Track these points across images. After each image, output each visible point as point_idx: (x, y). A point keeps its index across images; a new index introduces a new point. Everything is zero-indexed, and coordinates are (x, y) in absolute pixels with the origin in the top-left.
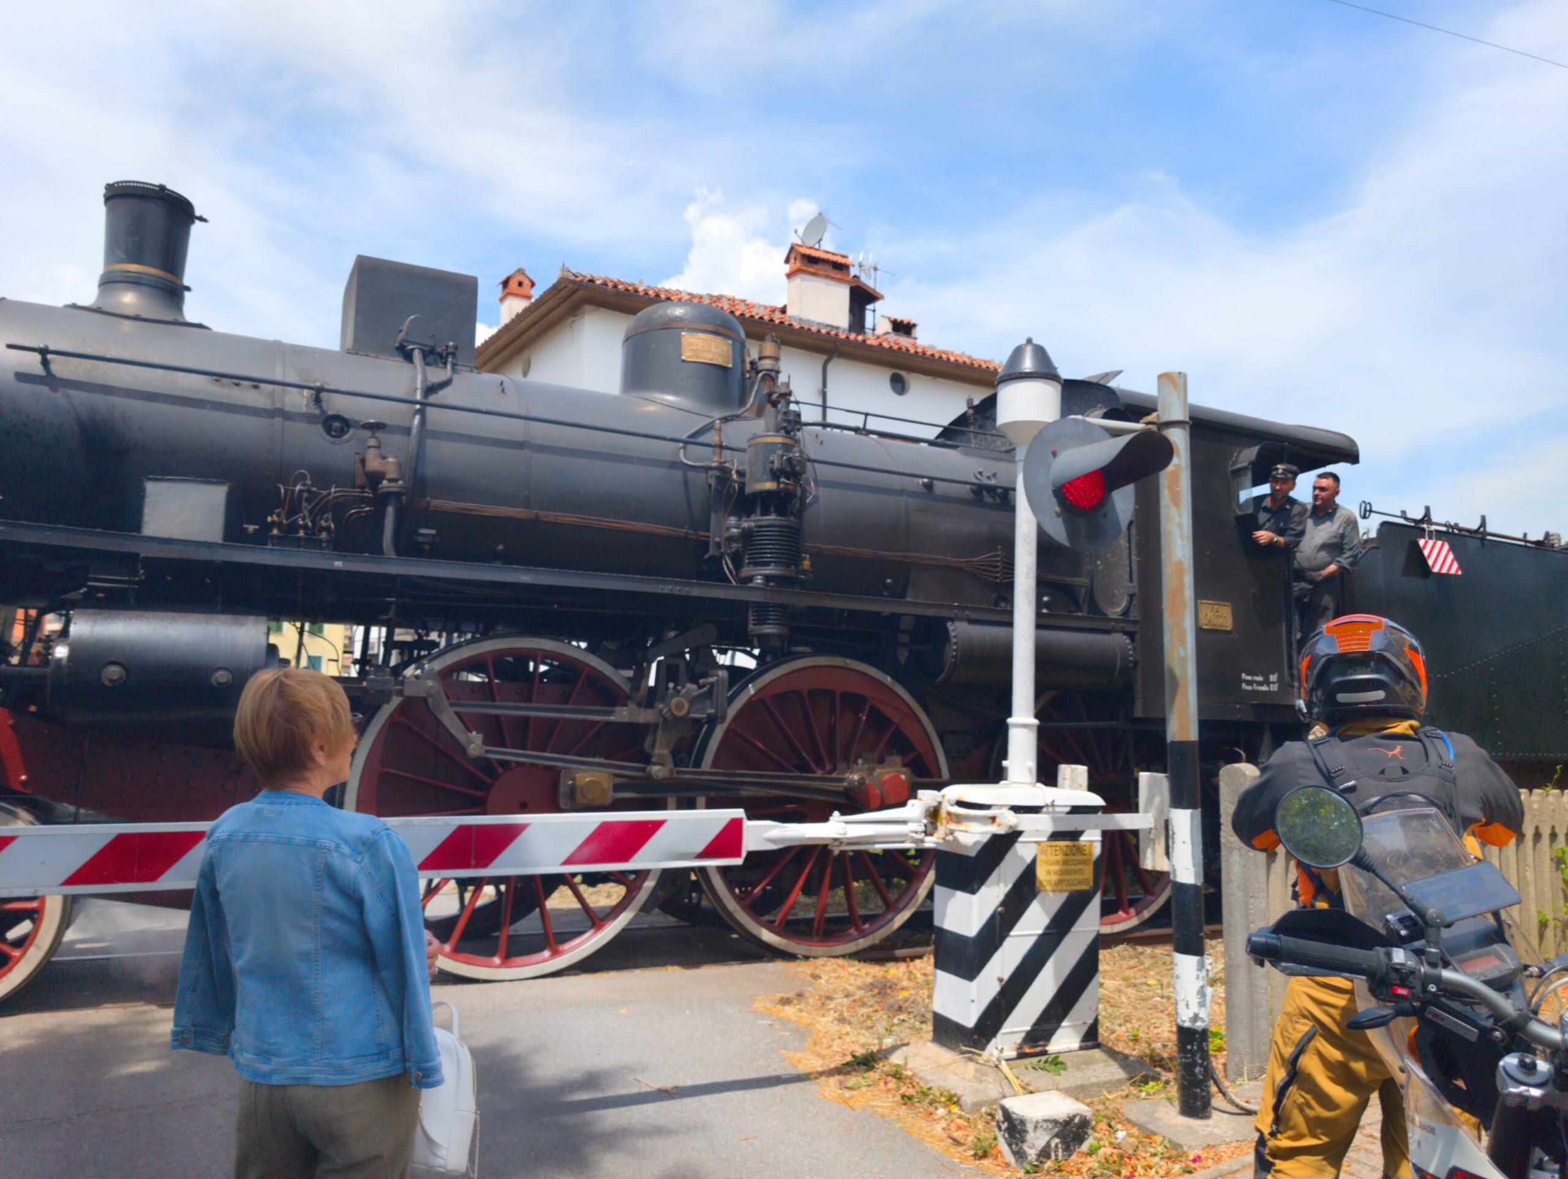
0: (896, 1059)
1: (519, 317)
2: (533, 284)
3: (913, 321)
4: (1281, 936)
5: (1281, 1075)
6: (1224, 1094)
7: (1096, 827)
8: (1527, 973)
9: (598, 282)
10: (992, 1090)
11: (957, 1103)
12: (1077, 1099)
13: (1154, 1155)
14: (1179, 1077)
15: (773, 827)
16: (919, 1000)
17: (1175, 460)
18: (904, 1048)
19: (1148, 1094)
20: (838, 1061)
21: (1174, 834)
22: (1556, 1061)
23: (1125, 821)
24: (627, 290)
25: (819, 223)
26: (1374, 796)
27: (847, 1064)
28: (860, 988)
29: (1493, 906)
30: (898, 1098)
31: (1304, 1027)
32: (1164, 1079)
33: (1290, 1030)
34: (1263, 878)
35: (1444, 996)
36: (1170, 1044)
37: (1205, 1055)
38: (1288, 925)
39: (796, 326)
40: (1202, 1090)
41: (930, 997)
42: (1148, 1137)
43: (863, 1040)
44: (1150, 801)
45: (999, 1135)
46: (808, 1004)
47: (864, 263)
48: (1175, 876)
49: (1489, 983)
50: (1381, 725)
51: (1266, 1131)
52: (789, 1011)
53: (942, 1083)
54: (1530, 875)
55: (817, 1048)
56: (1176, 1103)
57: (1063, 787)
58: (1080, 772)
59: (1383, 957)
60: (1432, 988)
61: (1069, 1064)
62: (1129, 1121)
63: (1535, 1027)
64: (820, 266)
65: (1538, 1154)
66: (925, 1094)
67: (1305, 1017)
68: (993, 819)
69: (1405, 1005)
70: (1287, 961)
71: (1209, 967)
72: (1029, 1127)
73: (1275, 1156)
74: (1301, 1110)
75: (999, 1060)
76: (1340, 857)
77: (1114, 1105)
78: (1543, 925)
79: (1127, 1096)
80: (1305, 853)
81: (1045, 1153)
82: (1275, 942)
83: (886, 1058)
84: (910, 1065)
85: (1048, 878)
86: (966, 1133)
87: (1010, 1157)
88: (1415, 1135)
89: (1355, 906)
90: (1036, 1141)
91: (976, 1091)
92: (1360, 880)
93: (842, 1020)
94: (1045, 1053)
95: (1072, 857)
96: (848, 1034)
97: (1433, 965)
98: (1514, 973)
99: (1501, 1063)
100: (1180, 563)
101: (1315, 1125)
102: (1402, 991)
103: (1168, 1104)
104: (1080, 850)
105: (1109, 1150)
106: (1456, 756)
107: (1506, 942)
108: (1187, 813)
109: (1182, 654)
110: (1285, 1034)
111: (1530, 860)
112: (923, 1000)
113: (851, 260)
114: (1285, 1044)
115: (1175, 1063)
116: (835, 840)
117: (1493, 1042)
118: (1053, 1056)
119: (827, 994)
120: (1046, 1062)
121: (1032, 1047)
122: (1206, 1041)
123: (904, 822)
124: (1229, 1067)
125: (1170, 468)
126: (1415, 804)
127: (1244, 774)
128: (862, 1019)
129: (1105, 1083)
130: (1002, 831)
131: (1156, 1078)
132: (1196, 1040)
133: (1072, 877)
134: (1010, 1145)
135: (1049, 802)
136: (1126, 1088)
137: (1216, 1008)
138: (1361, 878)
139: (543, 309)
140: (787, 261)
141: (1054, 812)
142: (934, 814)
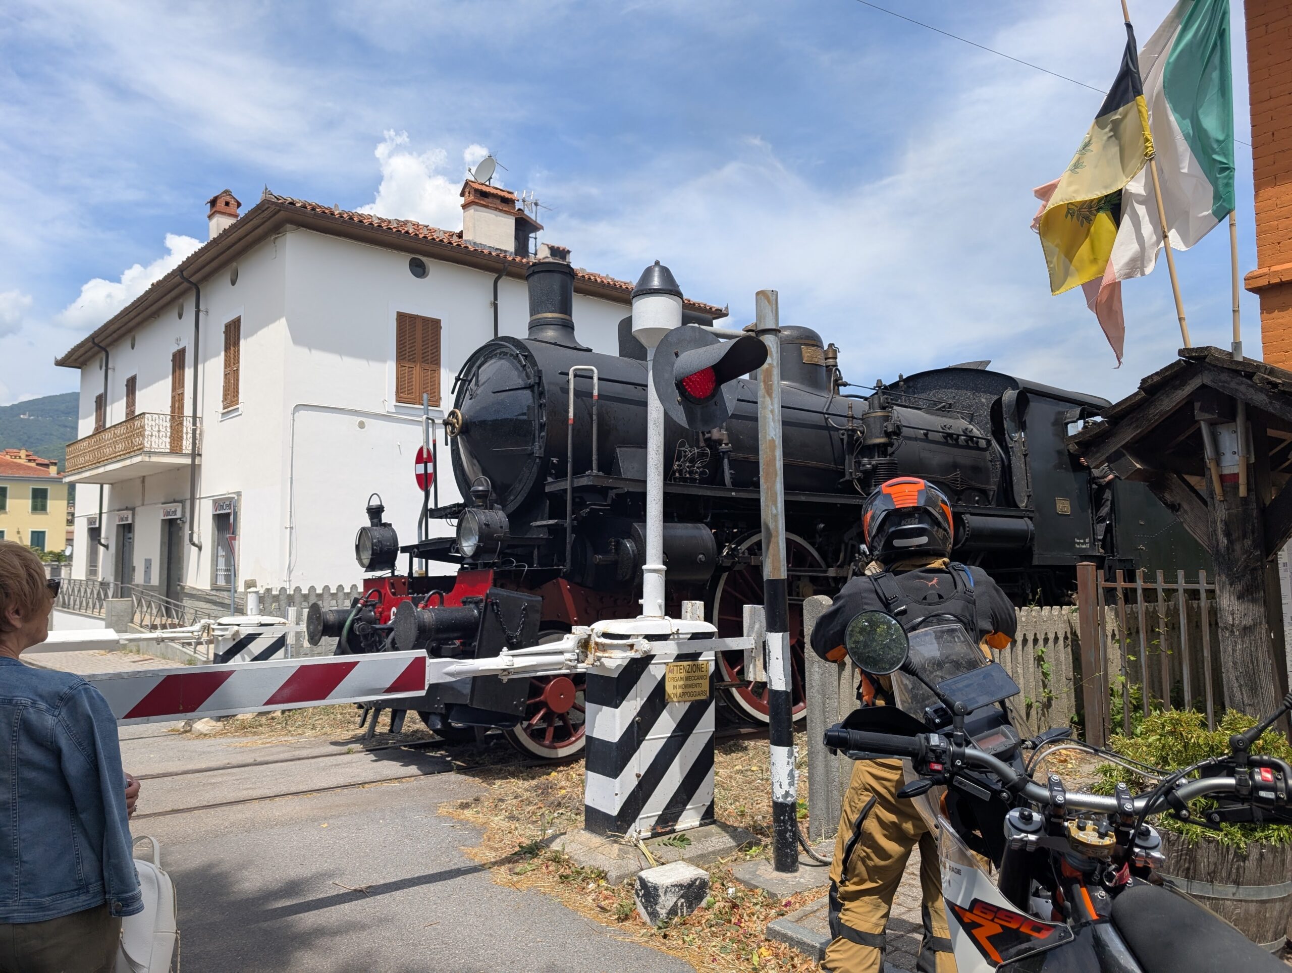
0: (556, 846)
1: (226, 233)
2: (239, 205)
3: (567, 248)
4: (849, 730)
5: (849, 835)
6: (807, 852)
7: (711, 649)
8: (1024, 746)
9: (298, 205)
10: (632, 865)
11: (605, 878)
12: (698, 866)
13: (756, 904)
14: (775, 841)
15: (452, 663)
16: (575, 796)
17: (769, 360)
18: (562, 837)
19: (752, 857)
20: (508, 852)
21: (770, 652)
22: (1047, 812)
23: (733, 643)
24: (324, 212)
25: (488, 163)
26: (919, 617)
27: (516, 853)
28: (527, 790)
29: (1000, 697)
30: (557, 878)
31: (867, 798)
32: (763, 843)
33: (856, 801)
34: (836, 683)
35: (967, 768)
36: (768, 816)
37: (794, 823)
38: (854, 721)
39: (471, 248)
40: (792, 850)
41: (583, 793)
42: (752, 890)
43: (528, 833)
44: (751, 627)
45: (638, 901)
46: (483, 806)
47: (527, 199)
48: (771, 685)
49: (997, 755)
50: (923, 562)
51: (838, 880)
52: (468, 813)
53: (592, 863)
54: (1020, 671)
55: (491, 843)
56: (773, 862)
57: (686, 619)
58: (699, 606)
59: (923, 741)
60: (958, 763)
61: (692, 839)
62: (737, 879)
63: (1031, 788)
64: (490, 200)
65: (1035, 884)
66: (579, 873)
67: (867, 790)
68: (631, 646)
69: (939, 776)
70: (853, 750)
71: (797, 755)
72: (661, 892)
73: (844, 899)
74: (864, 863)
75: (637, 840)
76: (892, 666)
77: (726, 868)
78: (1029, 706)
79: (736, 860)
80: (866, 664)
81: (673, 912)
82: (845, 735)
83: (548, 846)
84: (566, 851)
85: (674, 691)
86: (611, 901)
87: (645, 917)
88: (946, 875)
89: (903, 702)
90: (666, 902)
91: (620, 867)
92: (906, 682)
93: (512, 818)
94: (674, 831)
95: (692, 674)
96: (516, 828)
97: (959, 745)
98: (1016, 746)
99: (1007, 816)
100: (773, 441)
101: (874, 873)
102: (937, 767)
103: (767, 863)
104: (699, 668)
105: (722, 904)
106: (975, 584)
107: (1010, 724)
108: (779, 635)
109: (774, 512)
110: (853, 804)
111: (1020, 659)
112: (578, 796)
113: (516, 195)
114: (853, 812)
115: (772, 830)
116: (504, 670)
117: (1001, 801)
118: (680, 834)
119: (500, 797)
120: (675, 839)
121: (663, 828)
122: (795, 812)
123: (561, 653)
124: (811, 830)
125: (765, 366)
126: (948, 621)
127: (821, 604)
128: (528, 816)
129: (719, 851)
130: (638, 655)
131: (758, 844)
132: (786, 811)
133: (693, 690)
134: (646, 908)
135: (674, 630)
136: (735, 854)
137: (802, 784)
138: (908, 680)
139: (249, 226)
140: (462, 194)
141: (679, 639)
142: (585, 645)
